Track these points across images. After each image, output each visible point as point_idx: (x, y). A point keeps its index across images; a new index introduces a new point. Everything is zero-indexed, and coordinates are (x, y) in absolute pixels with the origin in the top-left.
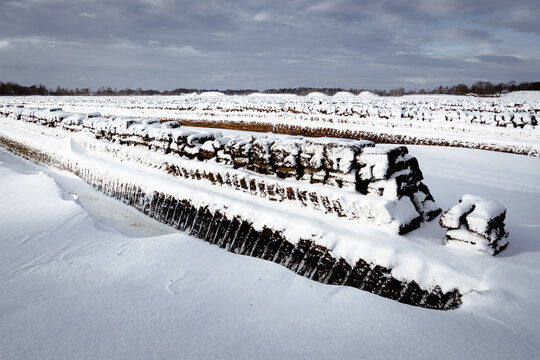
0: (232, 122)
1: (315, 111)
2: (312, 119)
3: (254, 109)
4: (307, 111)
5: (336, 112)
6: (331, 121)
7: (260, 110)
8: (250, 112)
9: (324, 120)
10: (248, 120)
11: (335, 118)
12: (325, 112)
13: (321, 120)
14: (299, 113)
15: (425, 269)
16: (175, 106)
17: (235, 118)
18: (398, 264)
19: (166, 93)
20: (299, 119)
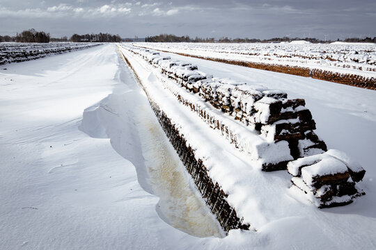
0: (281, 66)
1: (348, 59)
2: (344, 66)
3: (299, 56)
4: (342, 59)
5: (368, 61)
6: (360, 68)
7: (304, 57)
8: (297, 58)
9: (354, 67)
10: (292, 65)
11: (365, 66)
12: (357, 61)
13: (352, 68)
14: (335, 60)
15: (245, 201)
16: (246, 52)
17: (284, 63)
18: (233, 192)
19: (265, 41)
20: (333, 66)
